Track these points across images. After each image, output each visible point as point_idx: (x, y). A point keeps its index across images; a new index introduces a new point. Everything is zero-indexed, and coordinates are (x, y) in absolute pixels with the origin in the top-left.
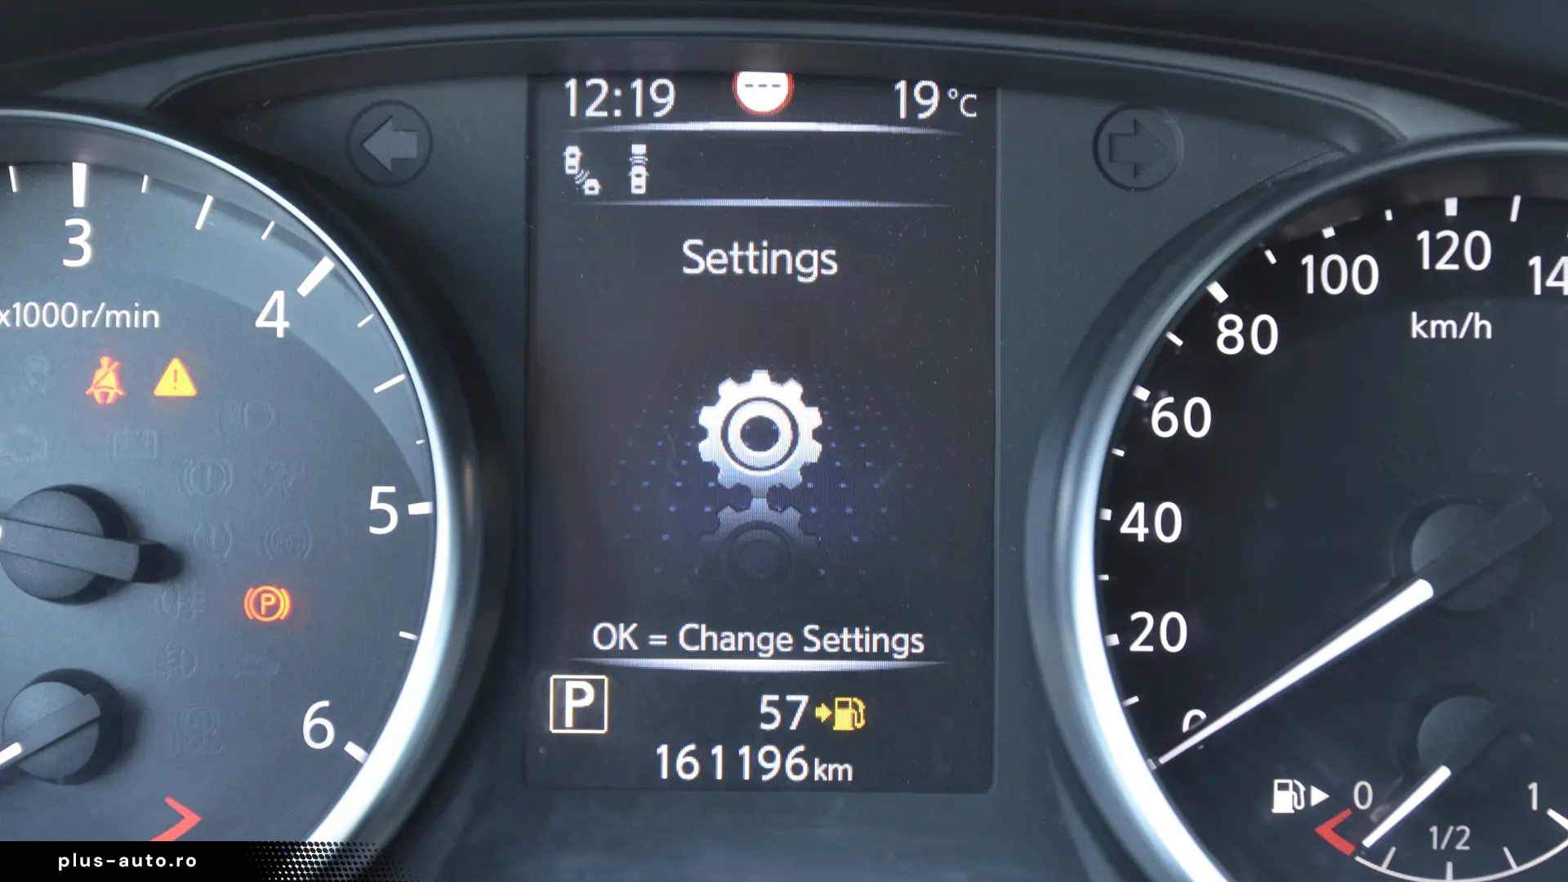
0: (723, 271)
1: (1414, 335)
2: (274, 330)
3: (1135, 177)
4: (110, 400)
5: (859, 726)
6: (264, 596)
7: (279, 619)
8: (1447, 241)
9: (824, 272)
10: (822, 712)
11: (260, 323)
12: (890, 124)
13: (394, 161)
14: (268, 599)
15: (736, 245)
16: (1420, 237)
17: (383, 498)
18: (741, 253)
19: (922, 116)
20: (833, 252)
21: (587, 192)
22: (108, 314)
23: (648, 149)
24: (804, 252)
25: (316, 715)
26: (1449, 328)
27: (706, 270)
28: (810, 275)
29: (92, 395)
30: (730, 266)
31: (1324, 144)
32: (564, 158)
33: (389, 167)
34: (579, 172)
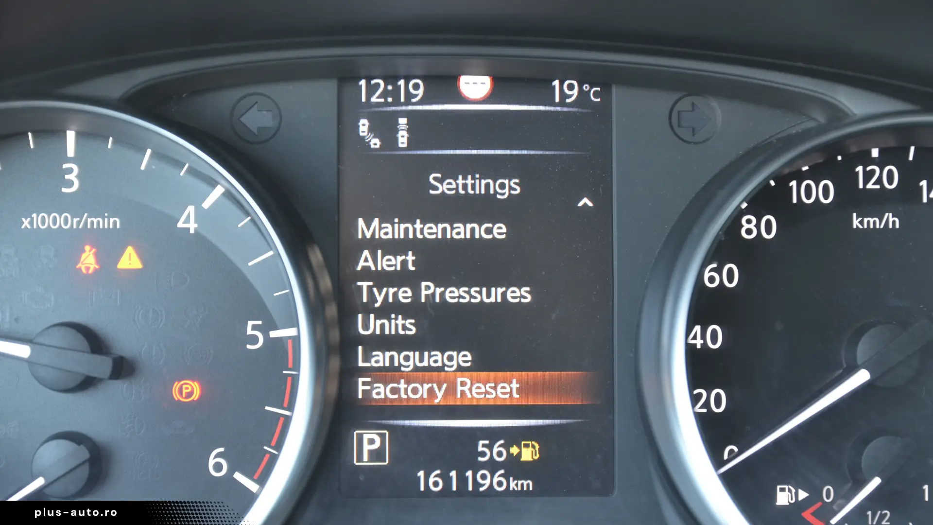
0: (453, 192)
1: (855, 227)
2: (189, 229)
3: (693, 135)
4: (90, 271)
5: (536, 458)
6: (184, 386)
7: (193, 400)
8: (873, 172)
9: (512, 192)
10: (514, 450)
11: (180, 225)
12: (550, 105)
13: (259, 129)
14: (187, 388)
15: (460, 177)
16: (857, 170)
17: (254, 328)
18: (464, 182)
19: (568, 101)
20: (517, 181)
21: (373, 146)
22: (89, 220)
23: (408, 121)
24: (500, 181)
25: (217, 456)
26: (874, 222)
27: (443, 192)
28: (504, 194)
29: (80, 269)
30: (457, 189)
31: (804, 117)
32: (359, 126)
33: (256, 133)
34: (368, 134)
